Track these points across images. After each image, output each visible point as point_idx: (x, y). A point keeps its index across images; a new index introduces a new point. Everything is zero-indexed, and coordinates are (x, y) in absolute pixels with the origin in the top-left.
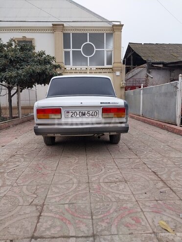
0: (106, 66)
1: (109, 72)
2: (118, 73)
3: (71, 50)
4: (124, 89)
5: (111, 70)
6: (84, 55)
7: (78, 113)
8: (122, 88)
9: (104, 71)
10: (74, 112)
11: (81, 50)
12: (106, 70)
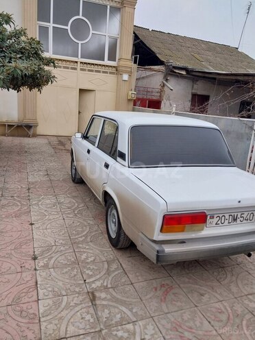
0: (106, 62)
1: (110, 73)
2: (125, 77)
3: (51, 25)
4: (132, 103)
5: (114, 69)
6: (73, 38)
7: (227, 217)
8: (129, 100)
9: (103, 69)
10: (221, 216)
11: (68, 28)
12: (106, 69)
